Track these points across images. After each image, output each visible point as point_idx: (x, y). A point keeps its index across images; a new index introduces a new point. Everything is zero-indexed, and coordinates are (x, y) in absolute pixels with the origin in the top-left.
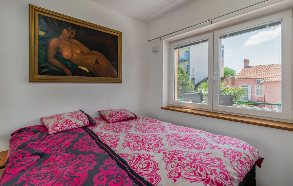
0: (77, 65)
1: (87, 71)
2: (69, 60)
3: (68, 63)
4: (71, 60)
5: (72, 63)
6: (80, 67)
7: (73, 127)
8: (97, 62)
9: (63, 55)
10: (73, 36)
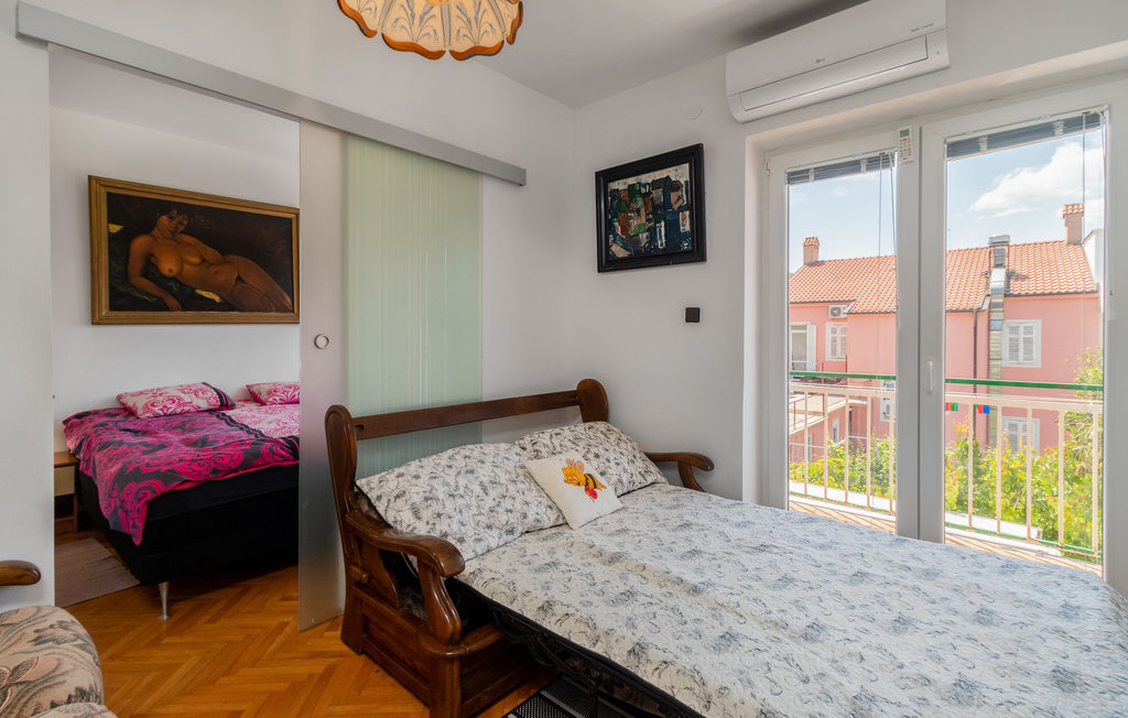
0: (194, 289)
1: (217, 299)
2: (173, 279)
3: (172, 284)
4: (178, 278)
5: (182, 285)
6: (199, 292)
7: (186, 408)
8: (239, 278)
9: (162, 270)
10: (182, 228)
